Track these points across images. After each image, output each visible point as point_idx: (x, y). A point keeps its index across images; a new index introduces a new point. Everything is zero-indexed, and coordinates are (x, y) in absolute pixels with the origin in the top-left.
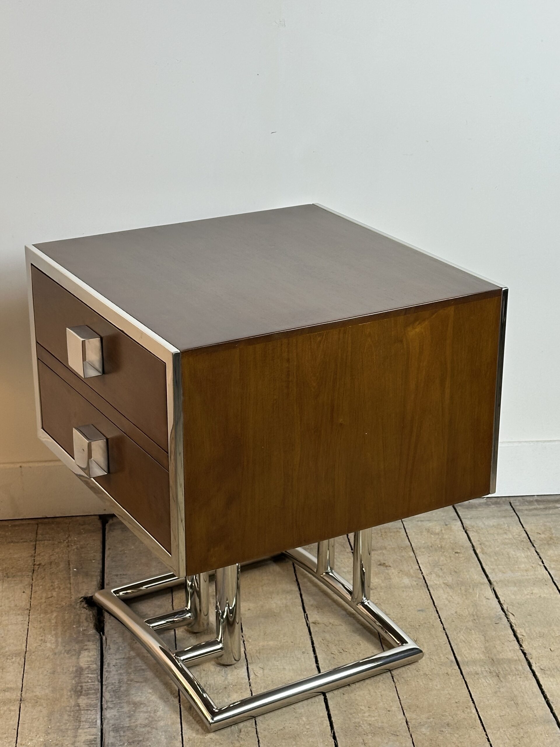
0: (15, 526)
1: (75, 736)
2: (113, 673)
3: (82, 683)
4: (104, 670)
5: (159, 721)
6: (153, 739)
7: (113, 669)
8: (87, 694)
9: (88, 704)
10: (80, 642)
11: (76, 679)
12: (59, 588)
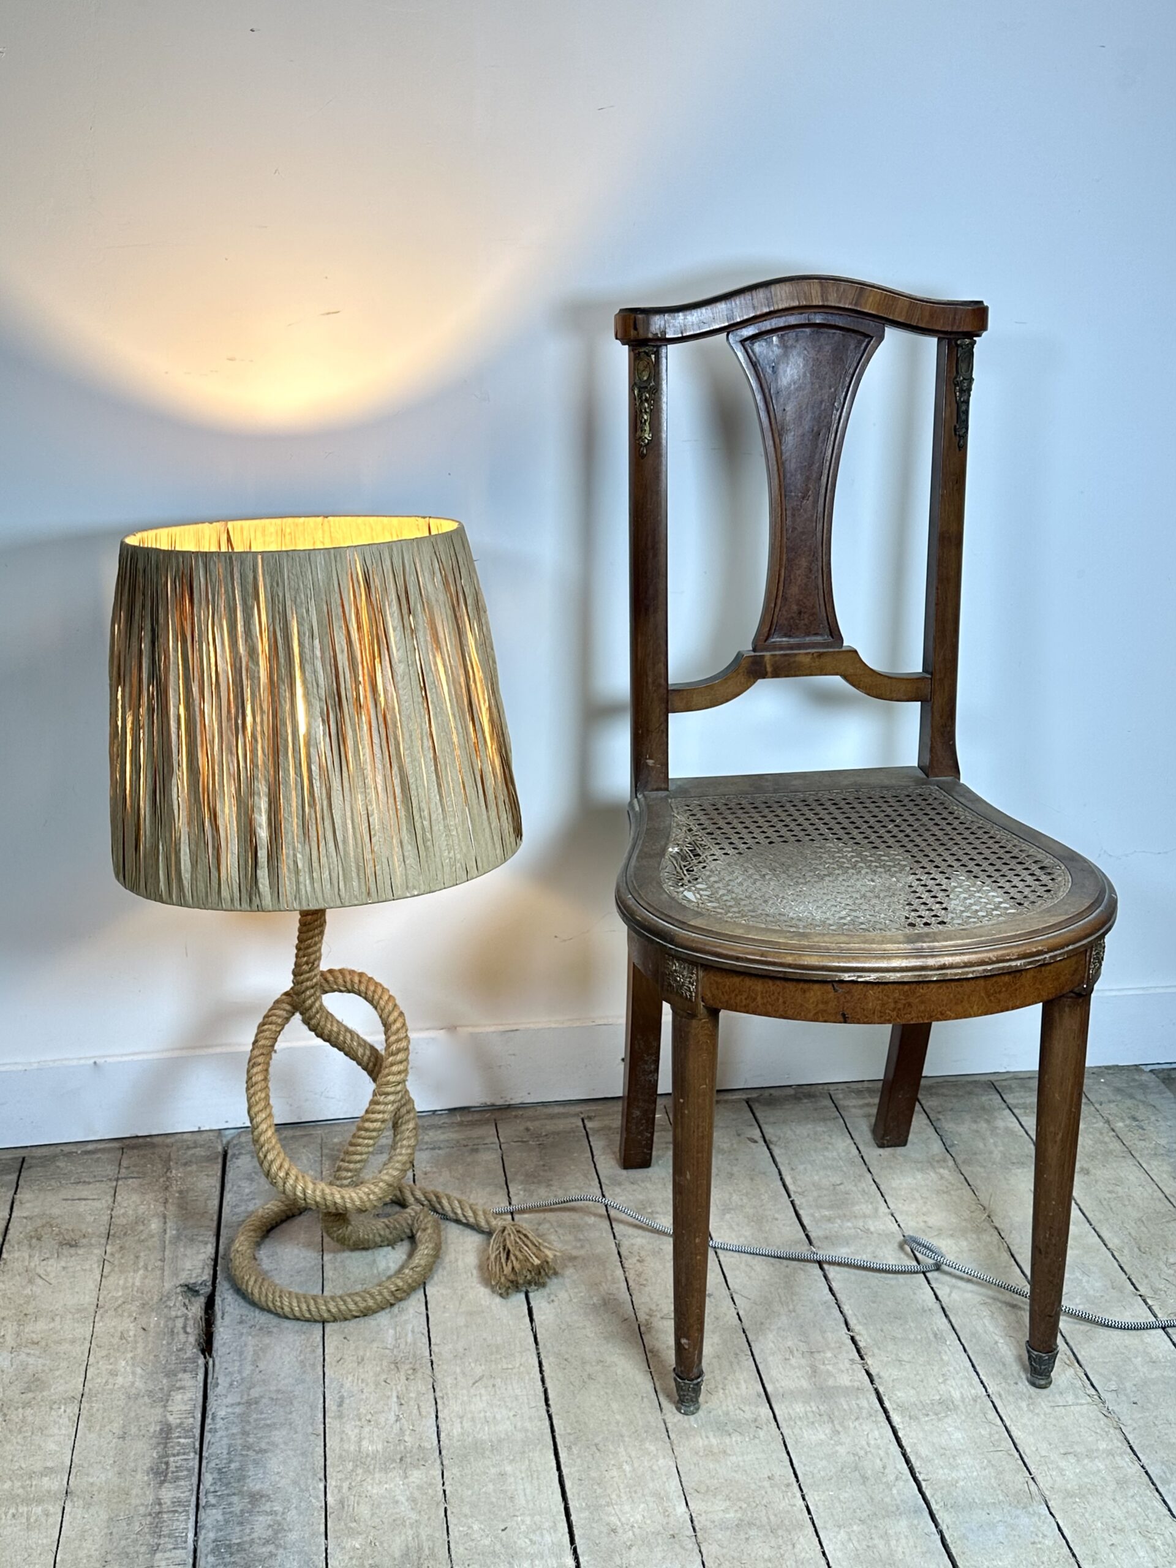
2: (222, 1433)
3: (168, 1456)
4: (207, 1428)
5: (290, 1530)
7: (220, 1424)
8: (177, 1479)
9: (175, 1500)
10: (170, 1374)
11: (160, 1449)
12: (146, 1269)
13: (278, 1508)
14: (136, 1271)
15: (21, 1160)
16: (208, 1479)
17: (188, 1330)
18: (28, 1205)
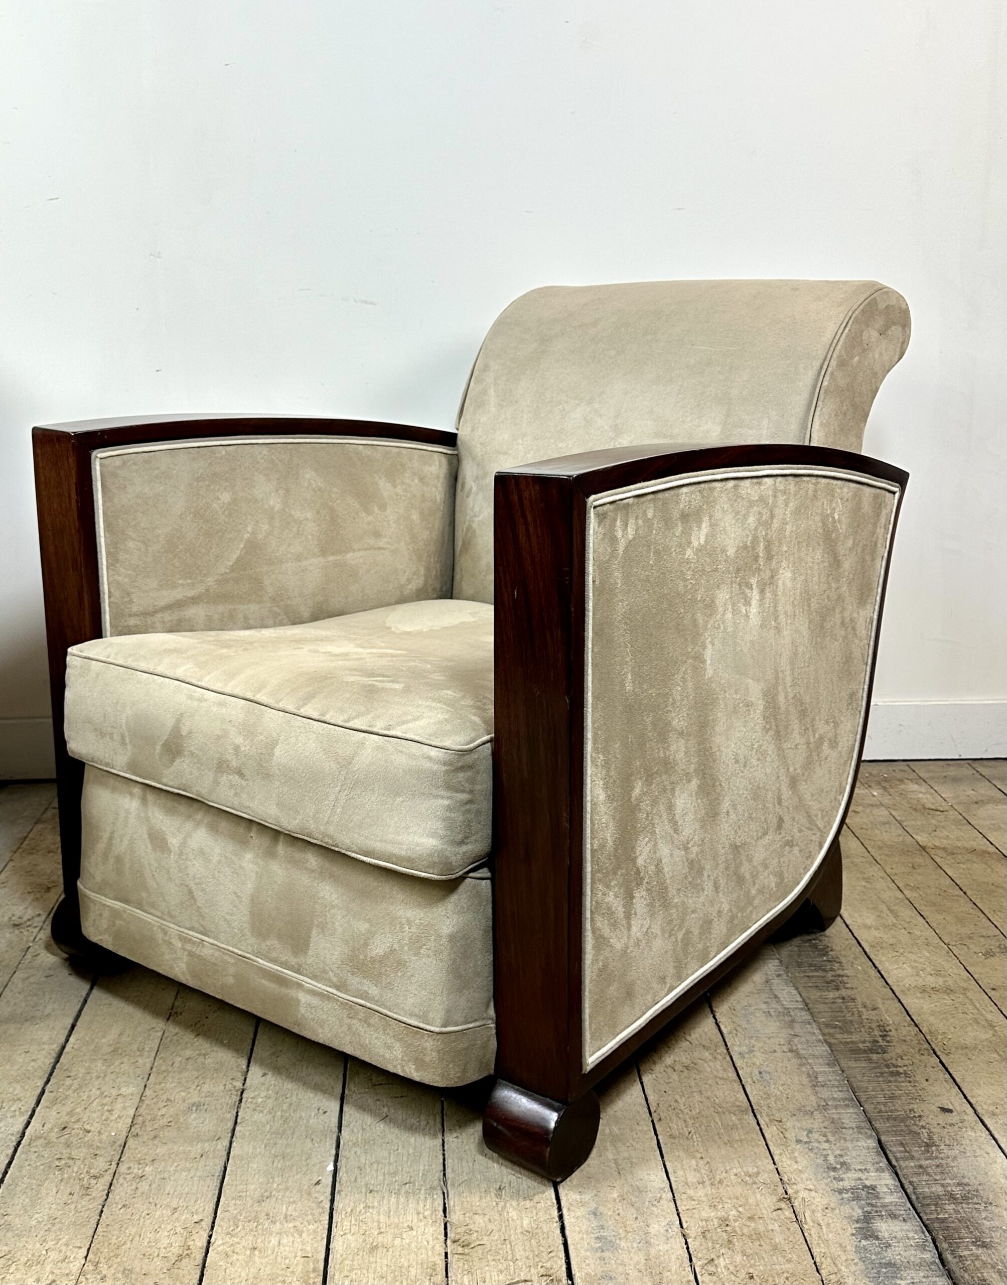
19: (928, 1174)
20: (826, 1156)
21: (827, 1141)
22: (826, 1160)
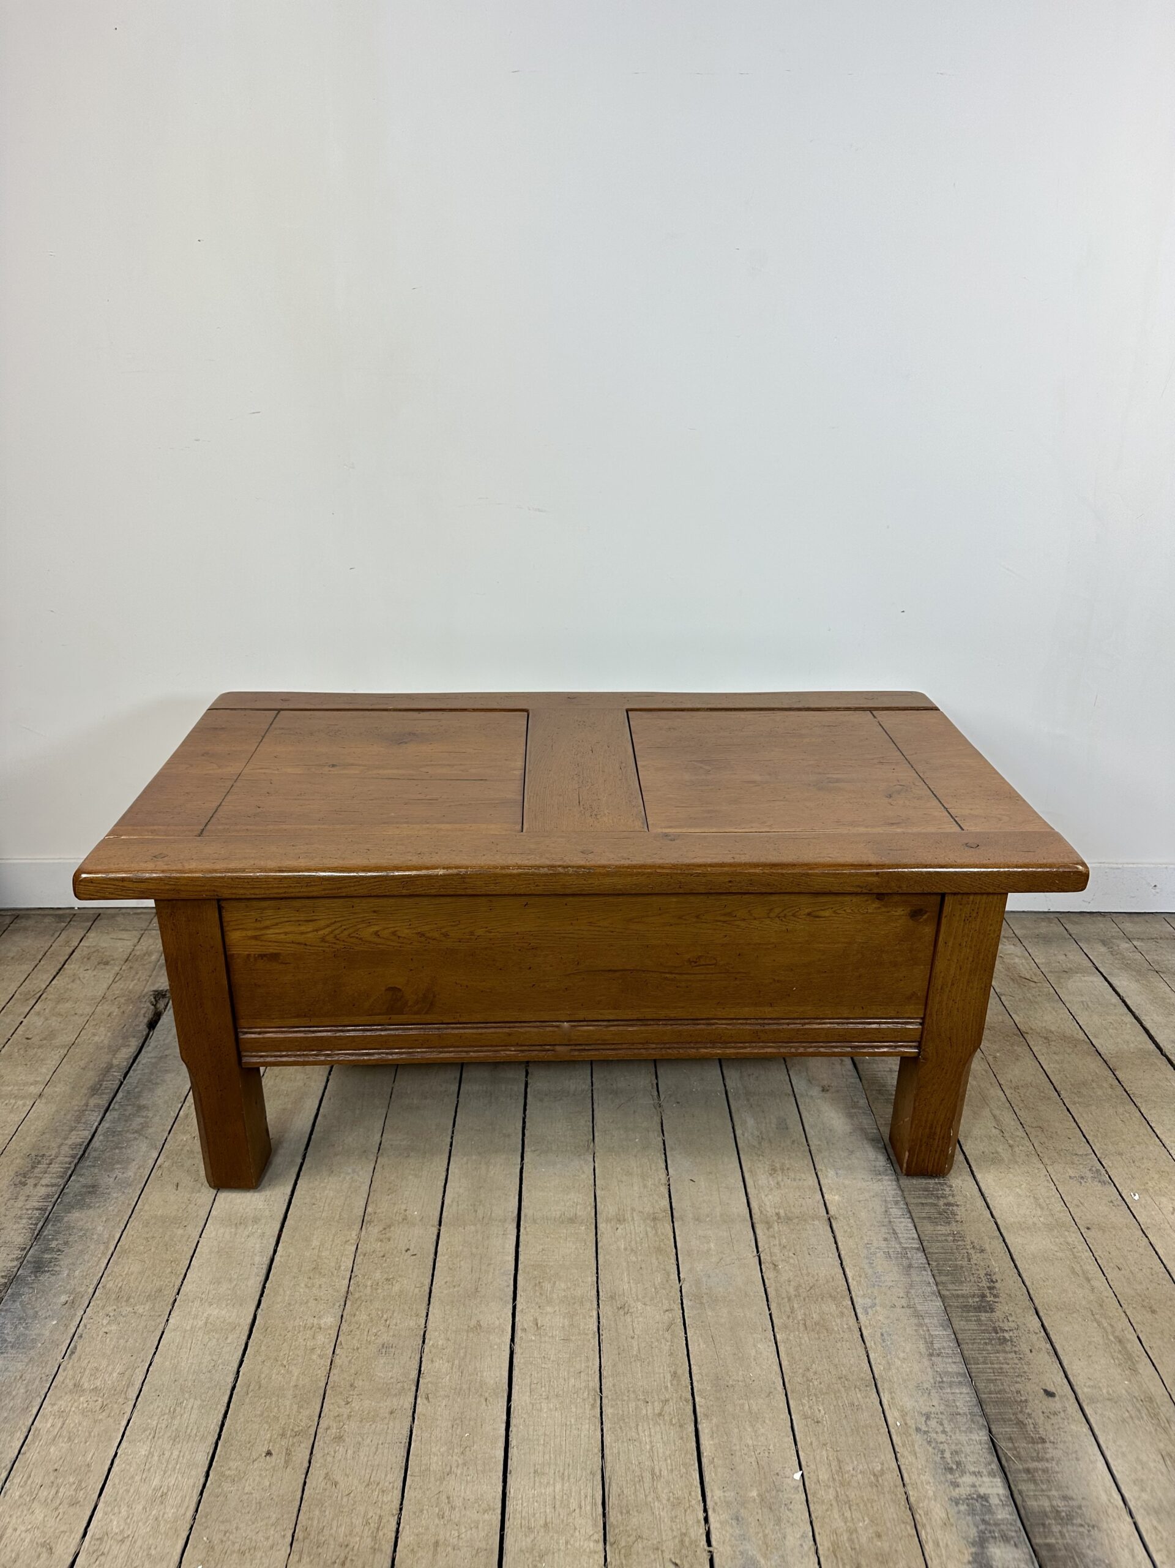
0: (135, 914)
1: (65, 1139)
2: (139, 1072)
3: (103, 1081)
4: (133, 1068)
5: (151, 1127)
6: (135, 1147)
7: (141, 1066)
8: (103, 1093)
9: (97, 1104)
10: (125, 1037)
11: (101, 1077)
12: (139, 980)
13: (150, 1114)
14: (132, 981)
15: (97, 915)
16: (120, 1095)
17: (147, 1015)
18: (91, 940)
19: (1035, 1482)
20: (943, 1452)
21: (944, 1432)
22: (943, 1458)
